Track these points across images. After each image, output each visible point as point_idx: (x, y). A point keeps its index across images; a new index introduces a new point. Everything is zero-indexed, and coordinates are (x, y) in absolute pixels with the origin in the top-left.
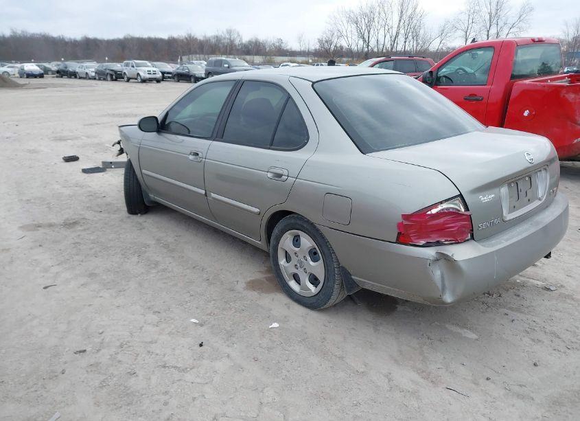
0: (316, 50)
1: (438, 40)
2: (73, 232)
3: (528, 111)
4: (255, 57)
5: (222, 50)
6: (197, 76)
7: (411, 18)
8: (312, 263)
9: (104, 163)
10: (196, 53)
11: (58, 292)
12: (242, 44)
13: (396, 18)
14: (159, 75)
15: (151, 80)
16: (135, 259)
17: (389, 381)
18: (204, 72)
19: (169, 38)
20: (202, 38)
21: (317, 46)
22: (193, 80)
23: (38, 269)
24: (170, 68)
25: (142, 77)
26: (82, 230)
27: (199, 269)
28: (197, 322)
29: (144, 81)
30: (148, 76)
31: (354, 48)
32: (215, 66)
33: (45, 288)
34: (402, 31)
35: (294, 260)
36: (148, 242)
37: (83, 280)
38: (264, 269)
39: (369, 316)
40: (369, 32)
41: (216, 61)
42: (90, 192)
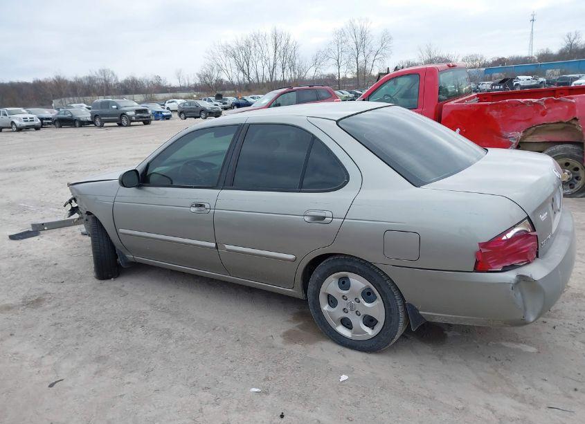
0: (196, 85)
1: (313, 69)
2: (43, 311)
3: (458, 129)
4: (135, 96)
5: (98, 91)
6: (82, 119)
7: (285, 49)
8: (366, 304)
9: (33, 225)
10: (69, 96)
11: (70, 388)
12: (117, 84)
13: (271, 50)
14: (38, 122)
15: (27, 128)
16: (139, 330)
17: (493, 413)
18: (90, 115)
19: (34, 82)
20: (73, 80)
21: (198, 81)
22: (77, 124)
23: (26, 364)
24: (47, 113)
25: (18, 126)
26: (54, 307)
27: (219, 330)
28: (260, 390)
29: (20, 129)
30: (25, 124)
31: (235, 80)
32: (102, 108)
33: (51, 386)
34: (279, 62)
35: (342, 304)
36: (143, 309)
37: (94, 367)
38: (290, 317)
39: (427, 348)
40: (248, 65)
41: (102, 103)
42: (34, 261)
